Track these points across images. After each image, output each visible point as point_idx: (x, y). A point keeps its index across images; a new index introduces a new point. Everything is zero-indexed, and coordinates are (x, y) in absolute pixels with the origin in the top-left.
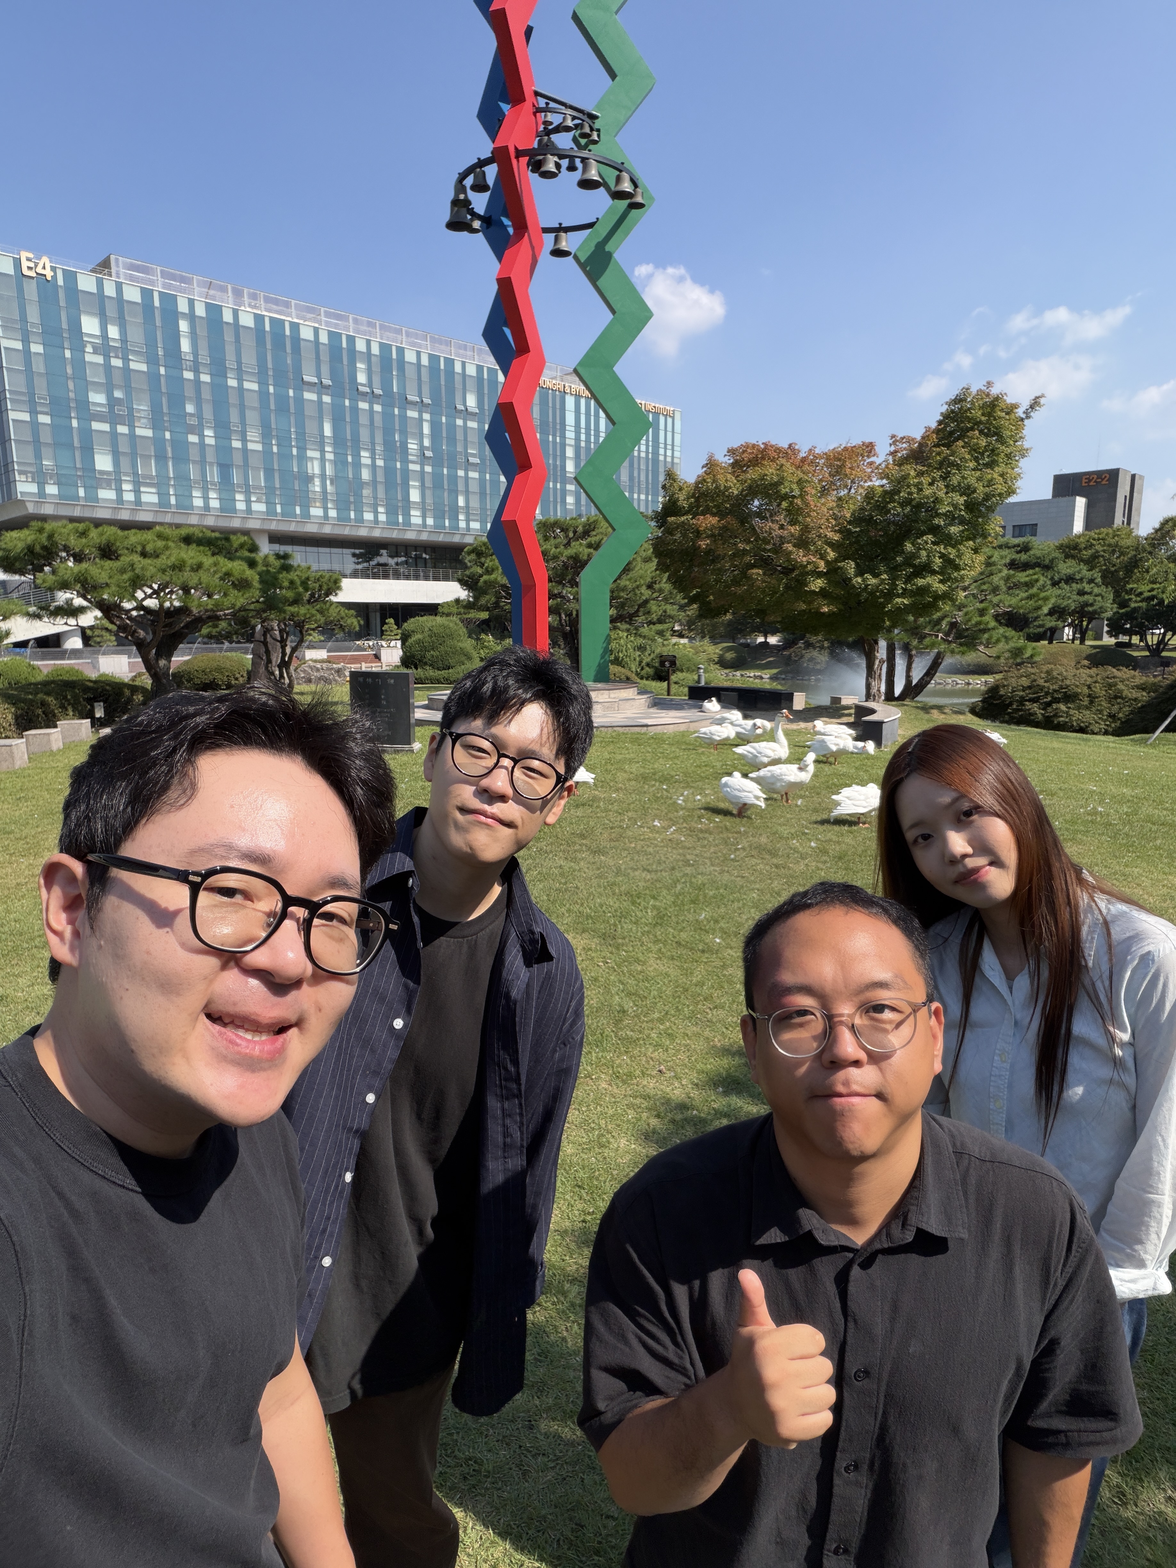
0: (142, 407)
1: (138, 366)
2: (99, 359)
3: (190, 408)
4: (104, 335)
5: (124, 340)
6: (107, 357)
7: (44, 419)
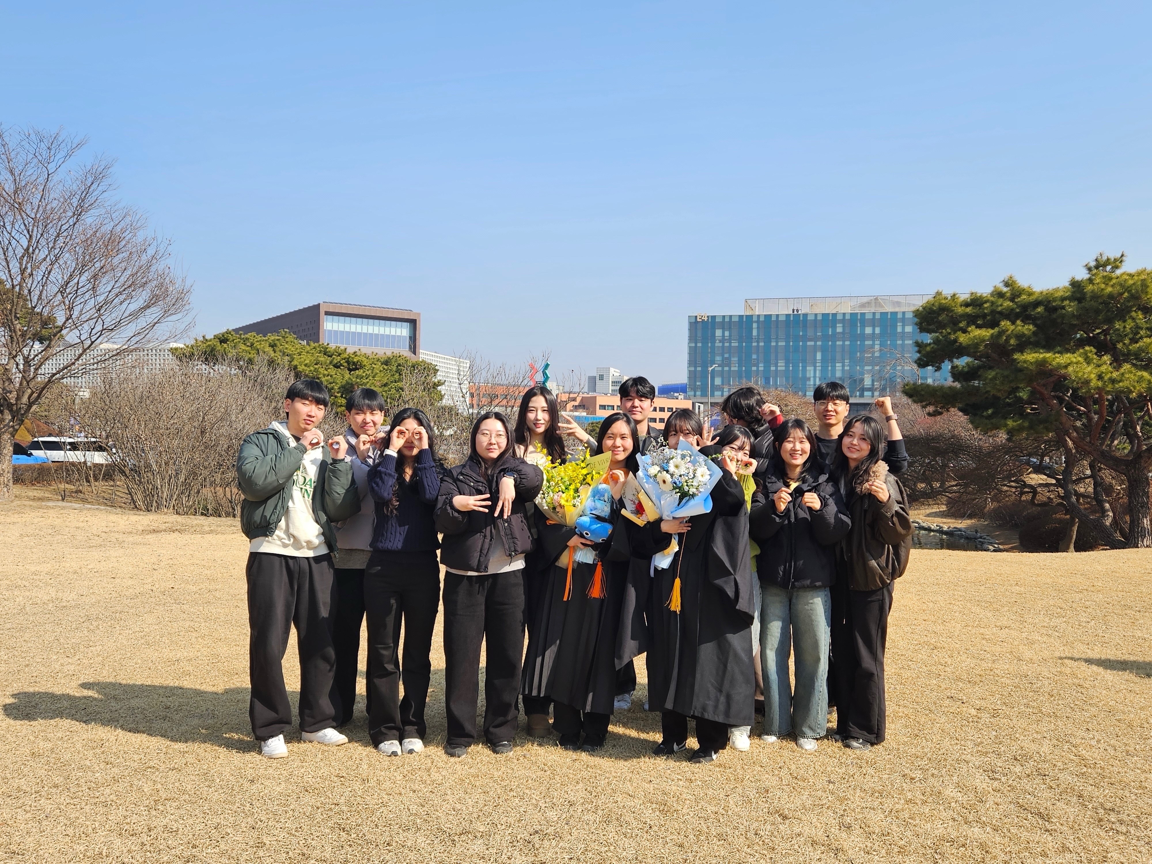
0: (735, 359)
1: (735, 344)
2: (721, 345)
3: (754, 356)
4: (723, 336)
5: (730, 336)
6: (723, 343)
7: (699, 369)
